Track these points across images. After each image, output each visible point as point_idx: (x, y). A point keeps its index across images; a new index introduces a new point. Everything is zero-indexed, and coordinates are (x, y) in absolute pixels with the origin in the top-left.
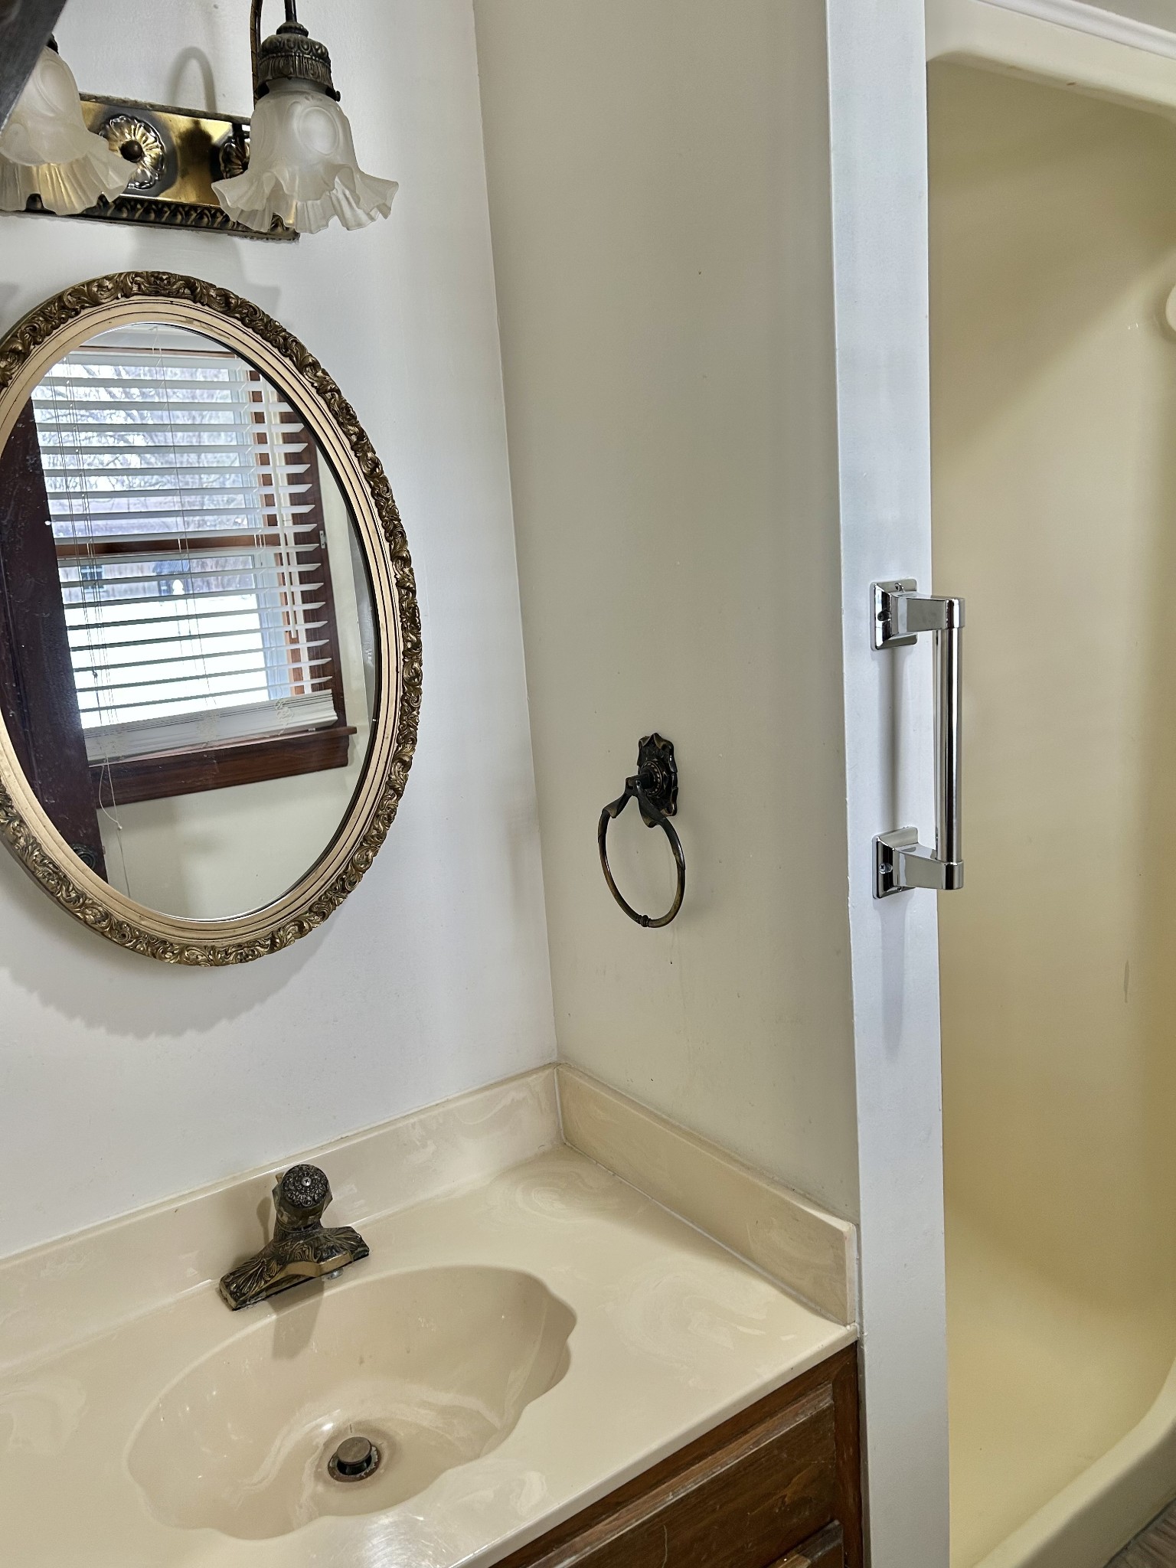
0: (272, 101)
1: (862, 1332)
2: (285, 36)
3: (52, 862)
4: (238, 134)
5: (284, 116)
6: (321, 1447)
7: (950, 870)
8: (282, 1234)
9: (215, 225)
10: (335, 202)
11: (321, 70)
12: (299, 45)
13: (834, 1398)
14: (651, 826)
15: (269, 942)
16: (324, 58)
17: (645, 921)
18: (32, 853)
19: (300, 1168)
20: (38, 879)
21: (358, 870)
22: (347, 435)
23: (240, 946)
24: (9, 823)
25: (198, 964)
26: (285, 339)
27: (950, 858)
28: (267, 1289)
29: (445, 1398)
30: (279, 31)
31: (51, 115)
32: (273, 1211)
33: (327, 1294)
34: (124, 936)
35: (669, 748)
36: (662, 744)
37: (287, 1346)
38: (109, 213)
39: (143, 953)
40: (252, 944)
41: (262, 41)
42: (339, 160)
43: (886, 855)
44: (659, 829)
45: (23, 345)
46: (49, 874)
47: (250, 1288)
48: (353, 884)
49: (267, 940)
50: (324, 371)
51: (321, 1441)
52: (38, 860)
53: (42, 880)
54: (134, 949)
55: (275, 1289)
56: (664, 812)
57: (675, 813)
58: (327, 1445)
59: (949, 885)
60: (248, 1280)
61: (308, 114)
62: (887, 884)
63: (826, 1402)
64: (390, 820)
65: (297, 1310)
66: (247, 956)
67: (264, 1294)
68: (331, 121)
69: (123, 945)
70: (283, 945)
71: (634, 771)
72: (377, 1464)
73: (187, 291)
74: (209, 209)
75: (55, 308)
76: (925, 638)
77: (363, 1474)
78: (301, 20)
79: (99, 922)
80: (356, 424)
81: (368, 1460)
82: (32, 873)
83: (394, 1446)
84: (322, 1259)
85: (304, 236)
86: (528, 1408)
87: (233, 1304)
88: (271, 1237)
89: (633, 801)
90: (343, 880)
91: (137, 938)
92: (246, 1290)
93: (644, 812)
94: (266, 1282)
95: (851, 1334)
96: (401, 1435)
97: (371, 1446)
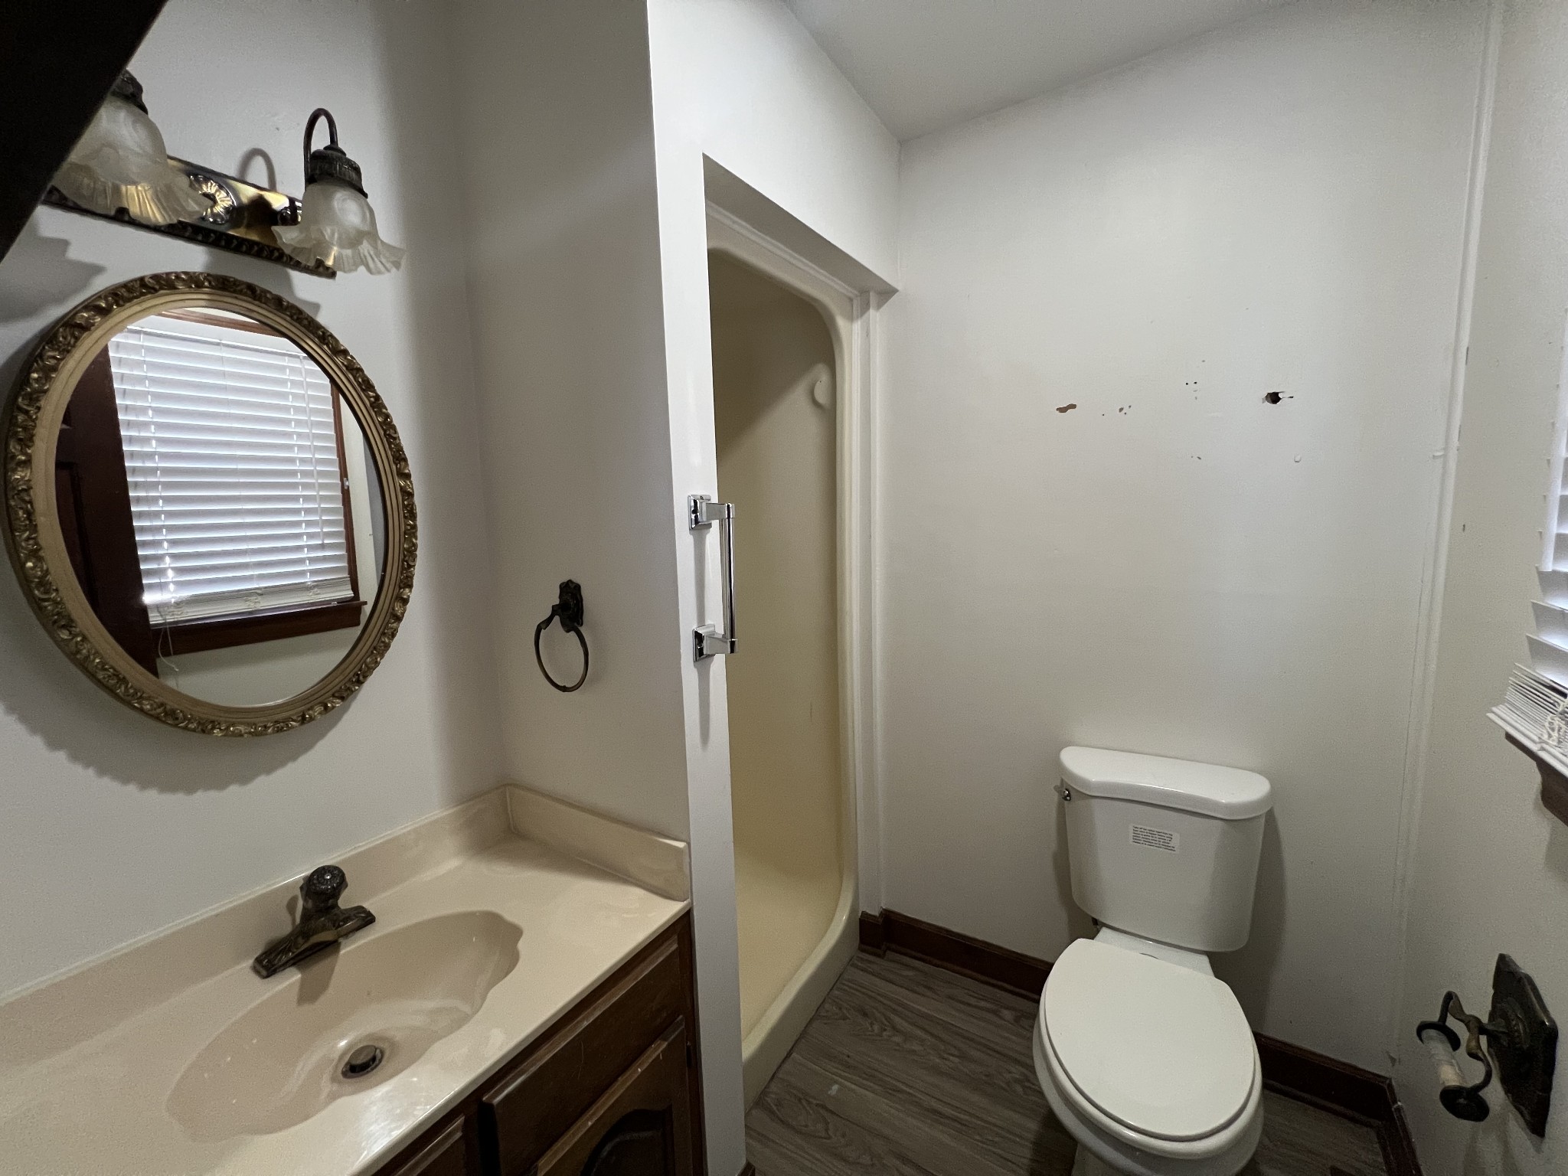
0: (319, 187)
1: (692, 904)
2: (329, 152)
3: (112, 667)
4: (292, 206)
5: (329, 198)
6: (337, 1058)
7: (733, 644)
8: (307, 916)
9: (273, 258)
10: (363, 257)
11: (354, 175)
12: (340, 159)
13: (678, 944)
14: (568, 631)
15: (300, 718)
16: (357, 170)
17: (564, 689)
18: (94, 660)
19: (323, 868)
20: (99, 681)
21: (369, 668)
22: (368, 397)
23: (277, 722)
24: (72, 639)
25: (241, 735)
26: (323, 333)
27: (732, 636)
28: (292, 959)
29: (431, 1005)
30: (326, 148)
31: (141, 152)
32: (300, 903)
33: (342, 952)
34: (177, 719)
35: (578, 587)
36: (574, 585)
37: (308, 995)
38: (187, 234)
39: (194, 730)
40: (286, 721)
41: (312, 151)
42: (366, 228)
43: (699, 637)
44: (573, 634)
45: (107, 304)
46: (110, 676)
47: (280, 960)
48: (365, 677)
49: (299, 717)
50: (352, 357)
51: (336, 1056)
52: (100, 666)
53: (103, 681)
54: (186, 728)
55: (301, 957)
56: (576, 624)
57: (582, 625)
58: (341, 1057)
59: (732, 651)
60: (279, 954)
61: (343, 200)
62: (699, 653)
63: (675, 946)
64: (393, 635)
65: (318, 968)
66: (283, 728)
67: (292, 962)
68: (362, 207)
69: (176, 726)
70: (312, 719)
71: (557, 602)
72: (380, 1061)
73: (249, 292)
74: (268, 247)
75: (137, 285)
76: (715, 524)
77: (369, 1069)
78: (341, 145)
79: (155, 710)
80: (374, 391)
81: (374, 1059)
82: (92, 676)
83: (393, 1045)
84: (339, 926)
85: (339, 274)
86: (492, 991)
87: (264, 973)
88: (298, 920)
89: (557, 618)
90: (358, 675)
91: (189, 720)
92: (276, 962)
93: (563, 624)
94: (293, 953)
95: (687, 905)
96: (398, 1036)
97: (376, 1049)
